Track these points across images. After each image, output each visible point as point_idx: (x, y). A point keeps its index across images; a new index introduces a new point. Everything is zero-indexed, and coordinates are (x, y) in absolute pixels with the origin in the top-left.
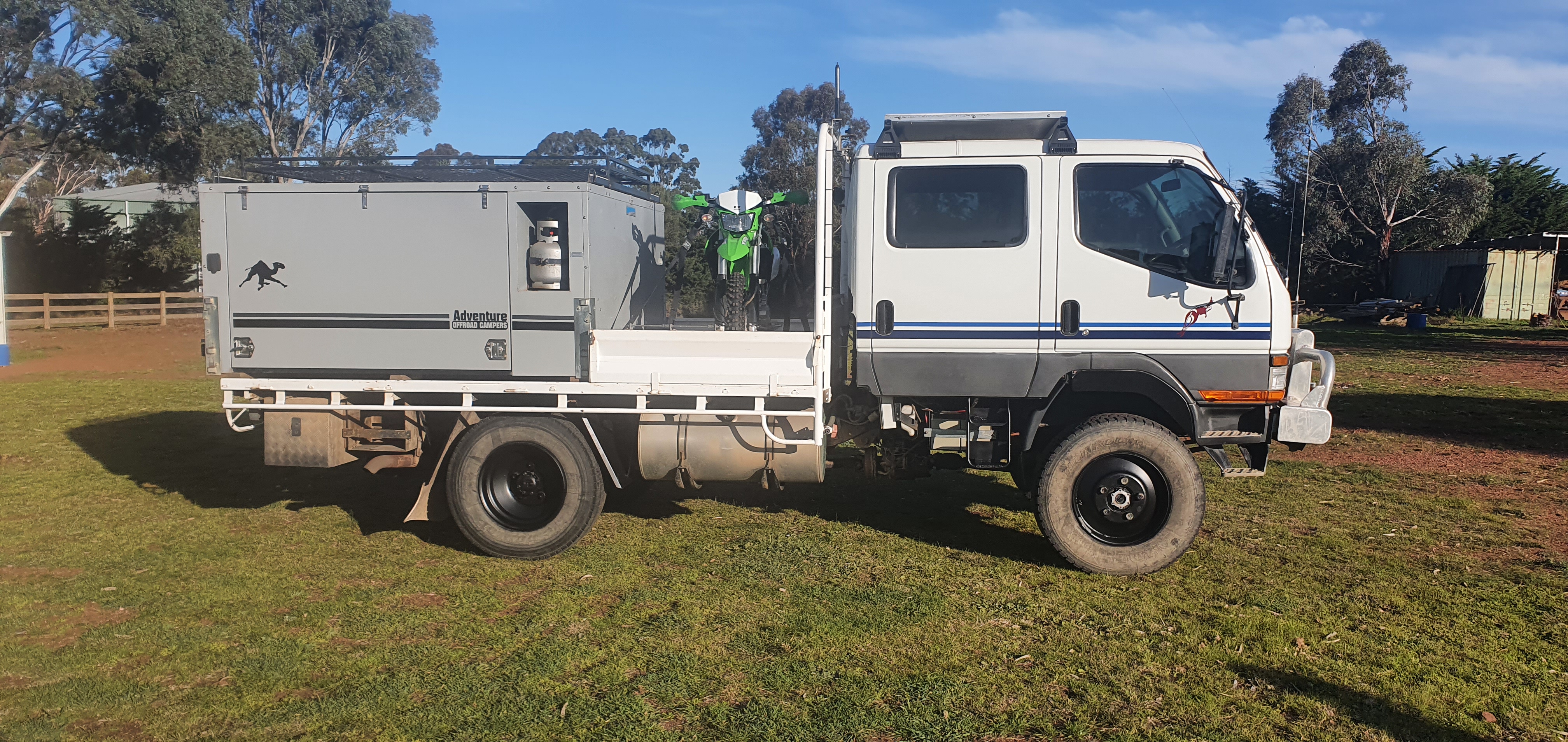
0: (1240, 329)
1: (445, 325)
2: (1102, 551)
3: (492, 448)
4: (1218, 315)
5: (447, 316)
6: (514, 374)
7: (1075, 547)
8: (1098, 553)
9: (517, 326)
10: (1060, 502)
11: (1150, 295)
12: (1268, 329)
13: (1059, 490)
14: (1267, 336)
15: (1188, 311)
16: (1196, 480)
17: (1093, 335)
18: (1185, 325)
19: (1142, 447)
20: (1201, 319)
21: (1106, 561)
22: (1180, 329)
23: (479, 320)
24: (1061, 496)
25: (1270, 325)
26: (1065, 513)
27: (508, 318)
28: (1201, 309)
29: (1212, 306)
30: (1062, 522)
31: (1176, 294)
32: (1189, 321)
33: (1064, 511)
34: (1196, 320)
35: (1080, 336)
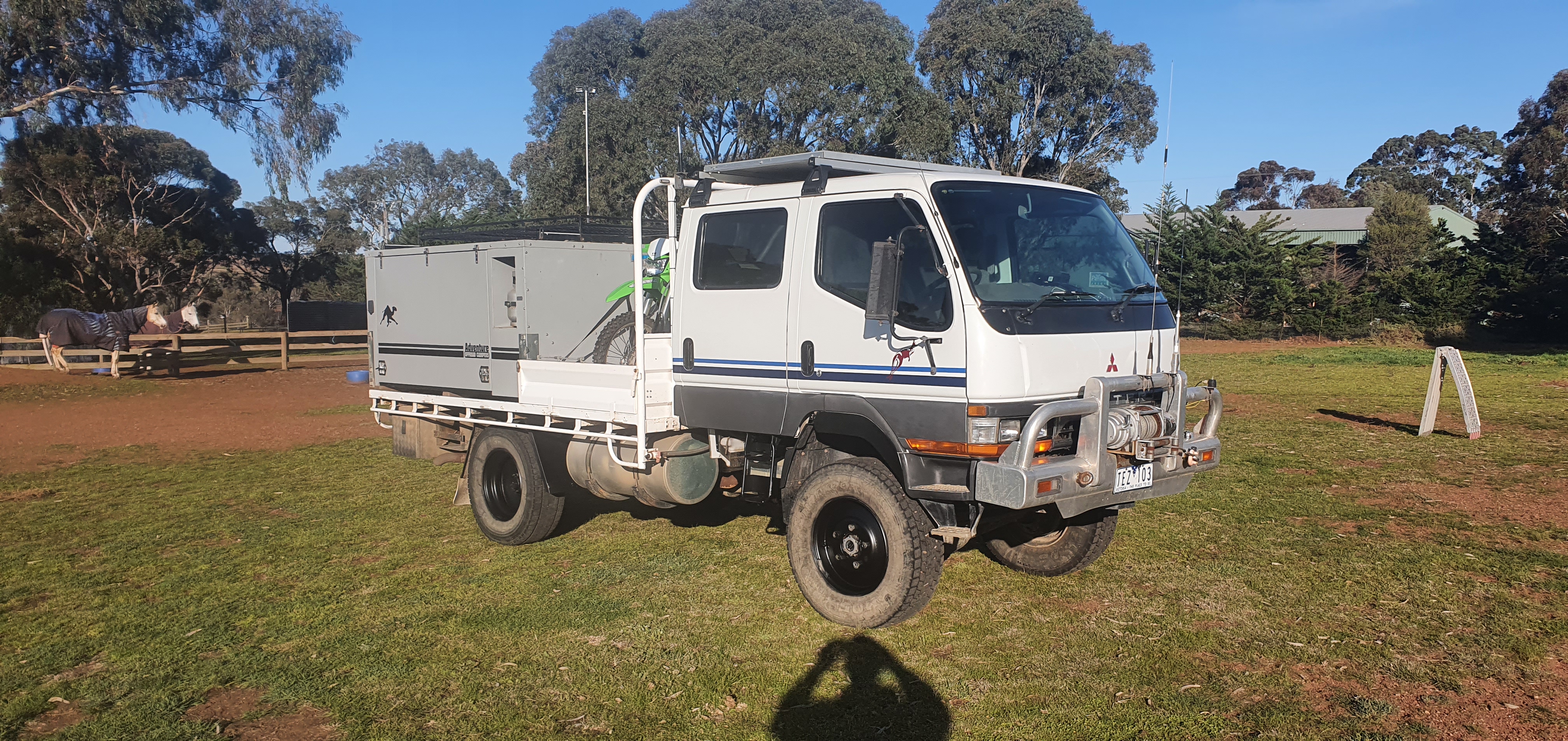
0: (938, 374)
1: (460, 355)
2: (832, 598)
3: (488, 453)
4: (918, 359)
5: (462, 347)
6: (493, 394)
7: (810, 589)
8: (829, 598)
9: (495, 356)
10: (800, 542)
11: (865, 337)
12: (963, 375)
13: (799, 530)
14: (961, 383)
15: (895, 353)
16: (905, 533)
17: (826, 377)
18: (892, 368)
19: (861, 494)
20: (906, 363)
21: (833, 608)
22: (888, 372)
23: (477, 350)
24: (801, 536)
25: (964, 371)
26: (804, 554)
27: (490, 349)
28: (905, 353)
29: (915, 349)
30: (802, 562)
31: (885, 336)
32: (895, 365)
33: (803, 551)
34: (901, 363)
35: (815, 377)
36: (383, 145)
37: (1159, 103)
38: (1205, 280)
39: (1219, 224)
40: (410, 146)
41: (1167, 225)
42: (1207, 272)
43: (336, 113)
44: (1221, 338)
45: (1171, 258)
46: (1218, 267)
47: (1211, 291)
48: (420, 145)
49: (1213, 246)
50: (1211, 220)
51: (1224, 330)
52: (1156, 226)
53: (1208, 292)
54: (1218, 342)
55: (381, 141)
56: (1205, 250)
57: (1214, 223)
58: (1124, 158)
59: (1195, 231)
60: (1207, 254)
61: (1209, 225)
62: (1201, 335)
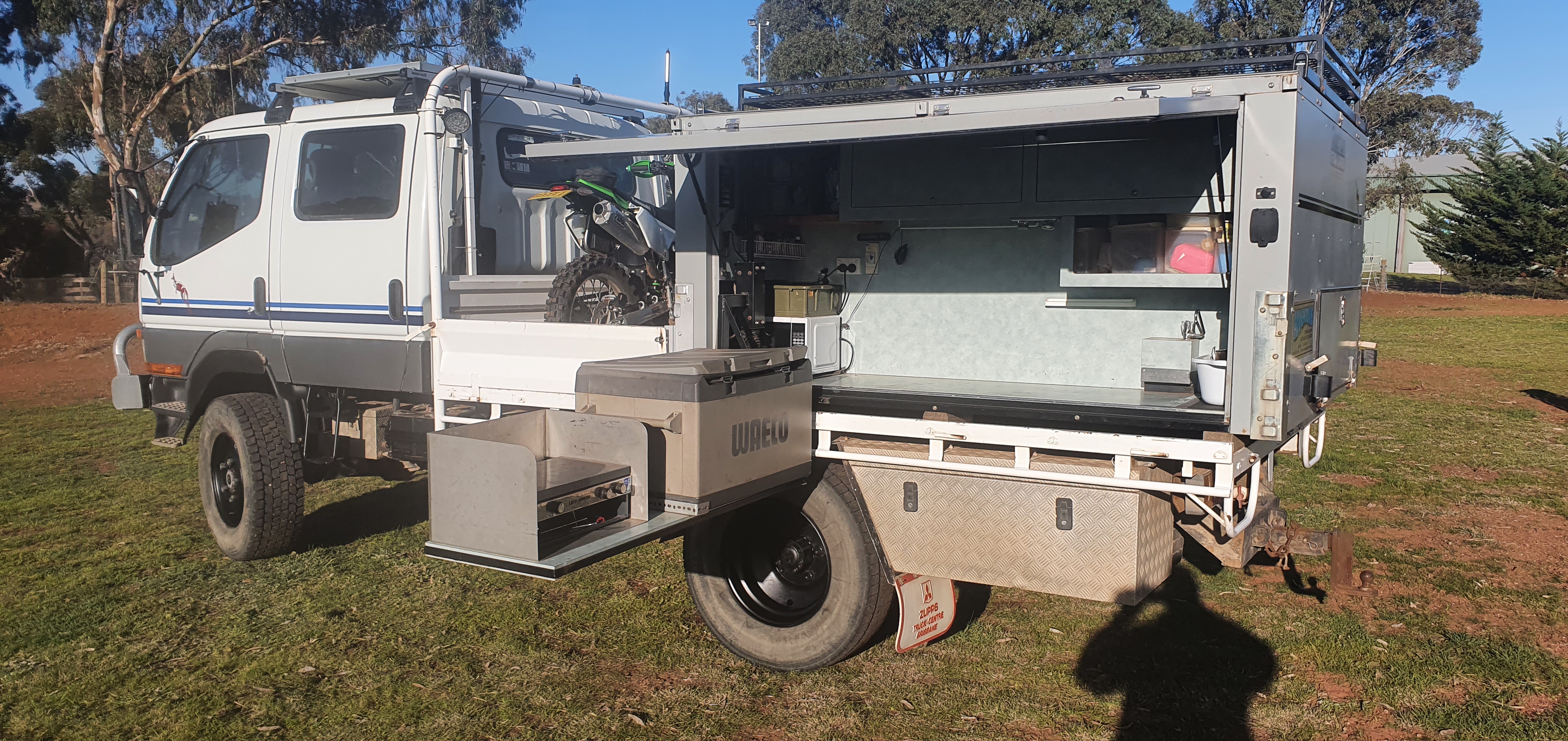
36: (685, 96)
37: (1483, 16)
38: (1533, 227)
39: (1558, 159)
40: (710, 96)
41: (1493, 162)
42: (1538, 218)
43: (523, 57)
44: (1556, 297)
45: (1492, 202)
46: (1551, 211)
47: (1541, 240)
48: (720, 95)
49: (1547, 186)
50: (1548, 155)
51: (1558, 287)
52: (1477, 163)
53: (1537, 242)
54: (1550, 302)
55: (683, 93)
56: (1536, 191)
57: (1552, 159)
58: (1436, 83)
59: (1525, 168)
60: (1539, 197)
61: (1544, 162)
62: (1528, 293)
